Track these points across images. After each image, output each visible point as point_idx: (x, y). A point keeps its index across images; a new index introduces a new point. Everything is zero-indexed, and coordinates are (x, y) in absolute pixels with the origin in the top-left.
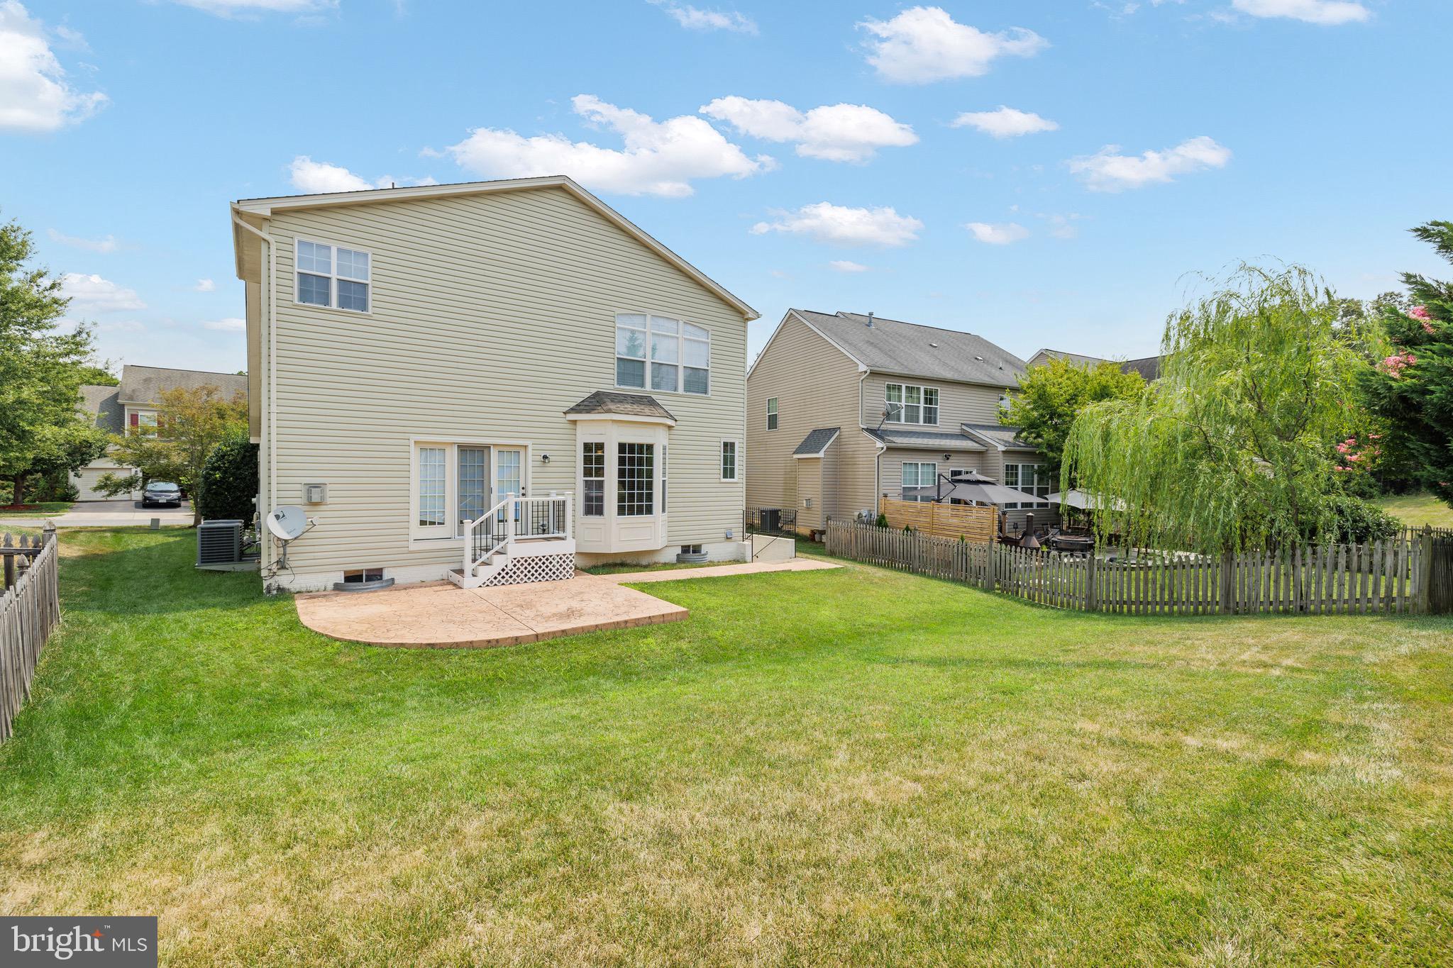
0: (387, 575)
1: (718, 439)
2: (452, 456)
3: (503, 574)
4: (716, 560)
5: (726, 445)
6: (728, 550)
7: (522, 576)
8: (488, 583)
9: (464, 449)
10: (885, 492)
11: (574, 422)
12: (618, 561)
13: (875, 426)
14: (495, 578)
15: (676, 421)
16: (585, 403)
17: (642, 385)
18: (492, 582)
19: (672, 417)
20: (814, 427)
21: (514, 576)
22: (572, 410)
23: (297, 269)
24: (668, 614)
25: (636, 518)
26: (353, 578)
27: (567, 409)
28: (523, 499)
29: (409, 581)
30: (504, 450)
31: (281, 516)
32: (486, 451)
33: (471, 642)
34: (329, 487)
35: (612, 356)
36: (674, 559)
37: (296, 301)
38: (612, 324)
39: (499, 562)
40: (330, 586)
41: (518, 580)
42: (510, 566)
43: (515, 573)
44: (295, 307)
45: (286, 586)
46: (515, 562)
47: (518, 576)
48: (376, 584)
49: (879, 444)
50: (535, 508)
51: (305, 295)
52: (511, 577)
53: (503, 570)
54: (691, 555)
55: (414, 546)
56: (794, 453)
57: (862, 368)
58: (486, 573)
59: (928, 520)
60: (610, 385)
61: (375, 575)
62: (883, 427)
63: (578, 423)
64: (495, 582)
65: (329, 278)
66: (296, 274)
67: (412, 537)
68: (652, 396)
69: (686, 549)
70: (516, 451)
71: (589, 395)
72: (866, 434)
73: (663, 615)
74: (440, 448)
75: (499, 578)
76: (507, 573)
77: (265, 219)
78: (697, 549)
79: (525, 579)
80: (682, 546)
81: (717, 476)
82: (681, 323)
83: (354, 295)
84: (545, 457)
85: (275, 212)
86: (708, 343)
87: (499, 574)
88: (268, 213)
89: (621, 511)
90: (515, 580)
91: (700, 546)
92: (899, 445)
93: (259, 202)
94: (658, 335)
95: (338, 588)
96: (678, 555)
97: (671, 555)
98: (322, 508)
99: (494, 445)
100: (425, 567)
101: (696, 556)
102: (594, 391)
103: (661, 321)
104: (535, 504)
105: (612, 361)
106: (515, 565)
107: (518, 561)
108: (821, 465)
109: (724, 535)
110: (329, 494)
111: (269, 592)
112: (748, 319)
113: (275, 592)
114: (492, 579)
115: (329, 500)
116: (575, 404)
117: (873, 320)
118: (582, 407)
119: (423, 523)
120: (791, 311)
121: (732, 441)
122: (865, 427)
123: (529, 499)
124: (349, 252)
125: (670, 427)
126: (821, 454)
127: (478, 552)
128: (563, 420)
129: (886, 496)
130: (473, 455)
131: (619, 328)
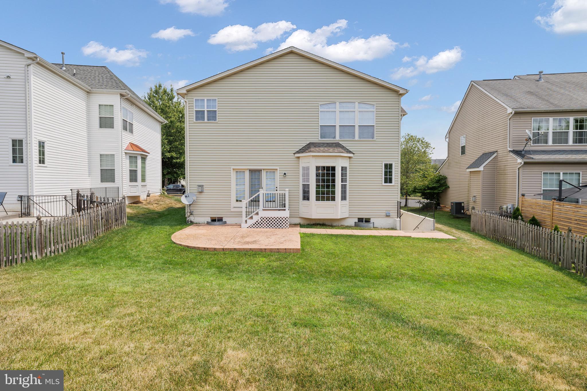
0: (224, 220)
1: (381, 162)
2: (247, 174)
3: (257, 223)
4: (379, 227)
5: (386, 165)
6: (388, 222)
7: (265, 225)
8: (251, 226)
9: (251, 171)
10: (524, 192)
11: (299, 158)
12: (321, 223)
13: (521, 148)
14: (254, 225)
15: (354, 154)
16: (303, 149)
17: (335, 137)
18: (252, 226)
19: (350, 152)
20: (483, 152)
21: (262, 225)
22: (298, 152)
23: (195, 110)
24: (288, 249)
25: (326, 203)
26: (214, 220)
27: (295, 152)
28: (276, 192)
29: (231, 223)
30: (268, 171)
31: (188, 196)
32: (261, 171)
33: (199, 247)
34: (205, 186)
35: (317, 125)
36: (353, 224)
37: (194, 121)
38: (317, 110)
39: (256, 218)
40: (206, 222)
41: (263, 226)
42: (260, 220)
43: (262, 223)
44: (195, 123)
45: (193, 221)
46: (262, 219)
47: (263, 225)
48: (221, 223)
49: (520, 160)
50: (281, 196)
51: (197, 119)
52: (260, 225)
53: (257, 222)
54: (364, 224)
55: (233, 210)
56: (468, 168)
57: (510, 110)
58: (250, 222)
59: (550, 213)
60: (317, 139)
61: (220, 220)
62: (527, 148)
63: (300, 158)
64: (254, 226)
65: (204, 111)
66: (194, 111)
67: (232, 206)
68: (340, 142)
69: (360, 220)
70: (274, 171)
71: (306, 144)
72: (511, 154)
73: (286, 249)
74: (242, 172)
75: (255, 225)
76: (259, 223)
77: (186, 94)
78: (368, 221)
79: (266, 226)
80: (358, 218)
81: (381, 182)
82: (357, 103)
83: (213, 115)
84: (285, 174)
85: (188, 91)
86: (374, 111)
87: (255, 223)
88: (185, 92)
89: (318, 199)
90: (262, 226)
91: (370, 219)
92: (536, 161)
93: (182, 89)
94: (343, 111)
95: (208, 223)
96: (355, 223)
97: (352, 222)
98: (203, 194)
99: (263, 169)
100: (237, 218)
101: (366, 224)
102: (308, 142)
103: (344, 105)
104: (281, 194)
105: (317, 127)
106: (262, 220)
107: (263, 219)
108: (481, 175)
109: (385, 214)
110: (205, 189)
111: (188, 222)
112: (402, 95)
113: (190, 223)
114: (252, 225)
115: (205, 191)
116: (299, 149)
117: (542, 76)
118: (301, 151)
119: (237, 201)
120: (472, 83)
121: (390, 163)
122: (512, 150)
123: (278, 192)
124: (210, 100)
125: (350, 158)
126: (481, 168)
127: (248, 213)
128: (293, 157)
129: (523, 195)
130: (255, 173)
131: (321, 111)
